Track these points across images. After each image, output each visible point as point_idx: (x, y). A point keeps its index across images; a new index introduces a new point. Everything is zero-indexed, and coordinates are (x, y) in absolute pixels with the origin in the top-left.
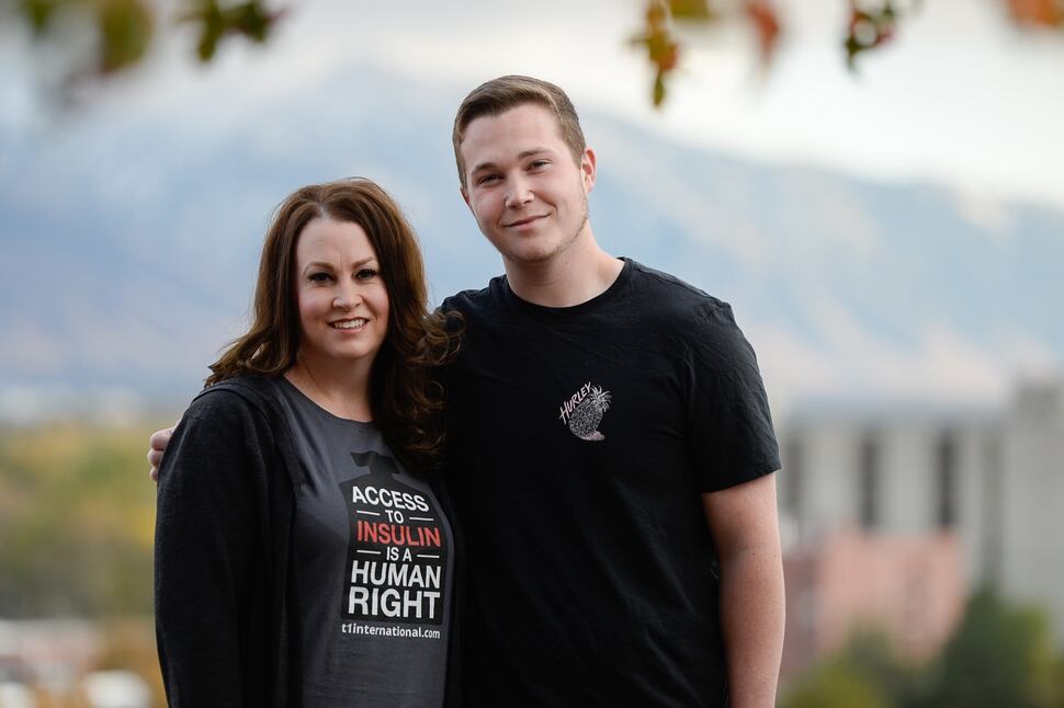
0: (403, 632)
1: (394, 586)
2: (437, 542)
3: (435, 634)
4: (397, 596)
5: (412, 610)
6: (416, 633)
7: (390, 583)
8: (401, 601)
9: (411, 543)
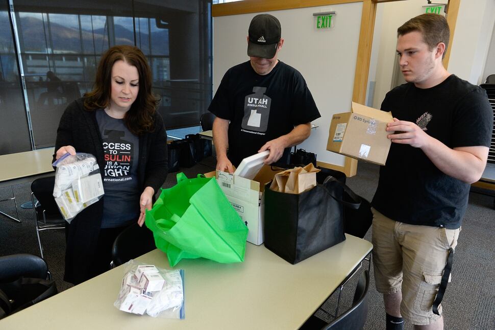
0: (117, 180)
1: (111, 168)
2: (129, 160)
3: (130, 178)
4: (113, 171)
5: (119, 174)
6: (122, 180)
7: (109, 168)
8: (114, 172)
9: (118, 160)
